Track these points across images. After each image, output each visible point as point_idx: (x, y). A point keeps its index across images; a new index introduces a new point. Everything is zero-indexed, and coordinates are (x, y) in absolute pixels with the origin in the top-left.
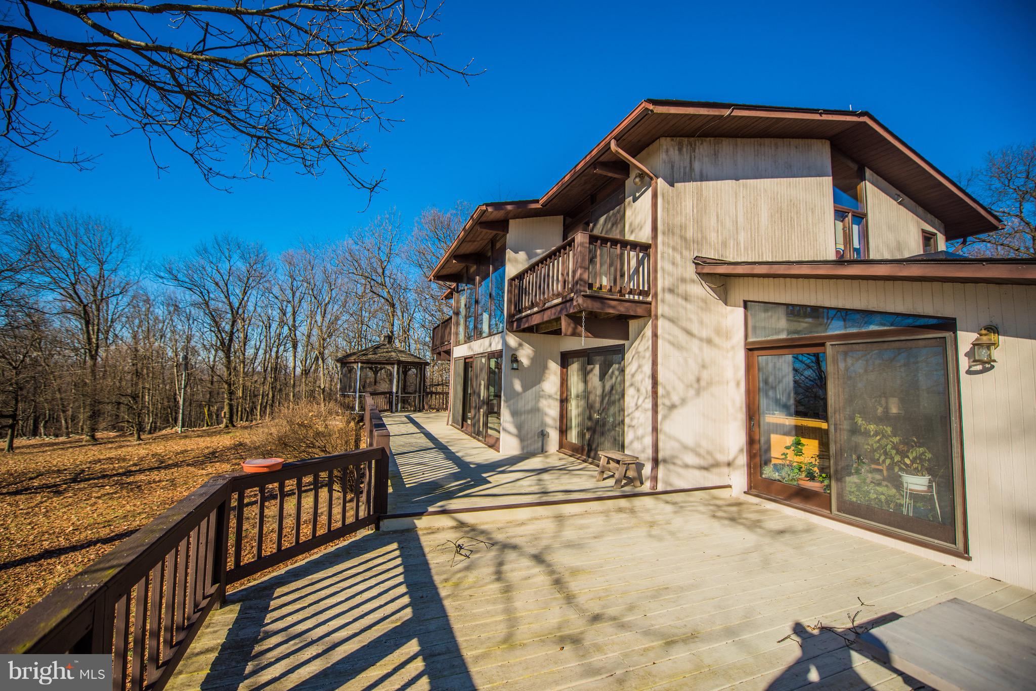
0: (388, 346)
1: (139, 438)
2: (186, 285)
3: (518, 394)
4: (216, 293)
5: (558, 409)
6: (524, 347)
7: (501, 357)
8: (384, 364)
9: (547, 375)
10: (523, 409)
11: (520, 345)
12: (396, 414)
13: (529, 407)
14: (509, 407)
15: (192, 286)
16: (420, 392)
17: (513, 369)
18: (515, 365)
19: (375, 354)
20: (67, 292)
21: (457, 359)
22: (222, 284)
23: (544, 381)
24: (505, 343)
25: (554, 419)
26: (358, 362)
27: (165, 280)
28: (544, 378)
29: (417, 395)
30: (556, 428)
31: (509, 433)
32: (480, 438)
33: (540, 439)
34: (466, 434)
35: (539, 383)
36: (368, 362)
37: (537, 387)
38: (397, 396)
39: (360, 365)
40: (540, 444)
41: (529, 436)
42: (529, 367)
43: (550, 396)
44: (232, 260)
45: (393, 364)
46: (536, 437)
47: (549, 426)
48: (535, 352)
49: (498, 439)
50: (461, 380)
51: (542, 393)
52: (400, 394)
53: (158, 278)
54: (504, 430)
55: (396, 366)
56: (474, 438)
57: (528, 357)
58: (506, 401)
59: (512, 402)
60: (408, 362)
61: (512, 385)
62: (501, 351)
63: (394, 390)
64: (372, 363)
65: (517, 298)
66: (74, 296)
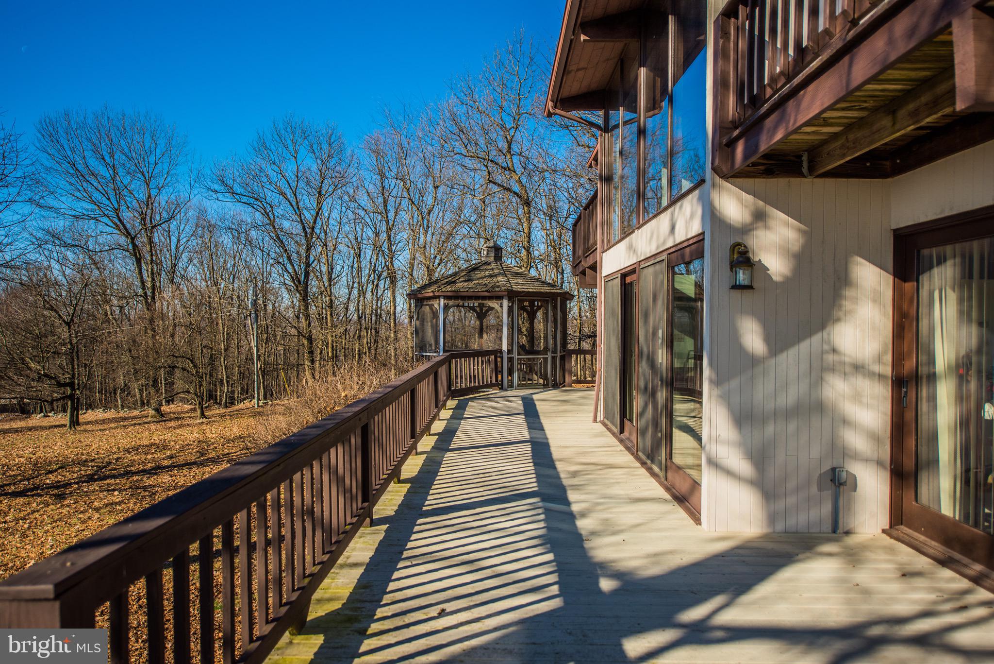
0: (493, 265)
1: (203, 415)
2: (244, 199)
3: (754, 361)
4: (283, 209)
5: (887, 407)
6: (772, 223)
7: (700, 255)
8: (484, 298)
9: (847, 305)
10: (770, 406)
11: (759, 217)
12: (509, 393)
13: (790, 397)
14: (726, 399)
15: (255, 200)
16: (555, 352)
17: (736, 287)
18: (742, 277)
19: (469, 280)
20: (112, 221)
21: (609, 278)
22: (289, 193)
23: (838, 320)
24: (712, 215)
25: (874, 438)
26: (439, 297)
27: (219, 195)
28: (837, 313)
29: (549, 356)
30: (879, 463)
31: (729, 473)
32: (656, 469)
33: (828, 494)
34: (628, 449)
35: (822, 326)
36: (456, 296)
37: (816, 339)
38: (510, 360)
39: (442, 301)
40: (827, 508)
41: (791, 484)
42: (787, 282)
43: (858, 368)
44: (298, 156)
45: (499, 298)
46: (814, 489)
47: (856, 456)
48: (809, 236)
49: (696, 485)
50: (617, 324)
51: (830, 358)
52: (515, 355)
53: (211, 193)
54: (713, 463)
55: (505, 303)
56: (643, 464)
57: (784, 250)
58: (716, 383)
59: (734, 383)
60: (528, 294)
61: (735, 338)
62: (700, 239)
63: (505, 347)
64: (464, 298)
65: (743, 64)
66: (121, 226)
